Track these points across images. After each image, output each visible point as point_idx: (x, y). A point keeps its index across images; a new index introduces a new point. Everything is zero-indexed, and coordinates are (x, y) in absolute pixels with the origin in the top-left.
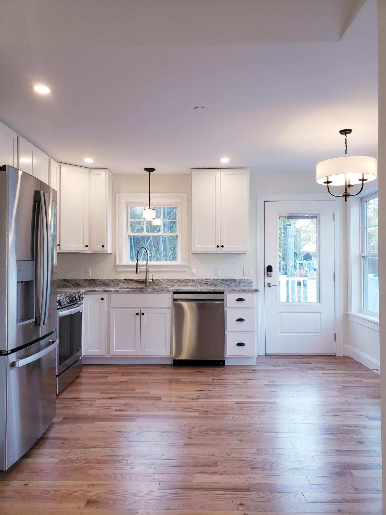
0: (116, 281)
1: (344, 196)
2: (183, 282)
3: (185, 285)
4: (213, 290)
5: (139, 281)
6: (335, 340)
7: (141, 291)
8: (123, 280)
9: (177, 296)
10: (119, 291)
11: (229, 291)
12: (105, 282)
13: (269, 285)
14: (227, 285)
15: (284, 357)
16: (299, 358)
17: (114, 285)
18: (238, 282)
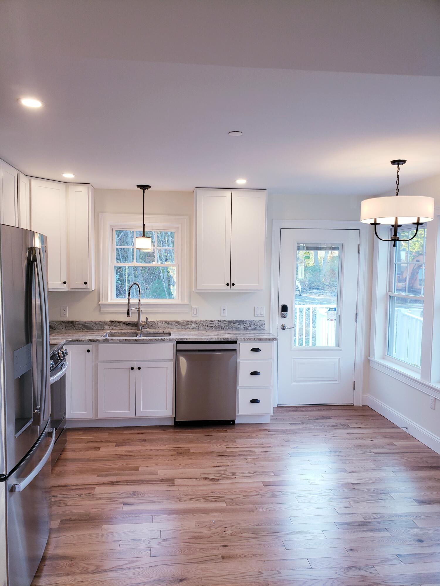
0: (101, 323)
1: (392, 240)
2: (183, 324)
3: (185, 328)
4: (223, 339)
5: (128, 323)
6: (354, 389)
7: (136, 341)
8: (109, 322)
9: (181, 347)
10: (109, 341)
11: (243, 340)
12: (86, 324)
13: (283, 328)
14: (235, 328)
15: (299, 409)
16: (316, 410)
17: (98, 328)
18: (248, 324)
